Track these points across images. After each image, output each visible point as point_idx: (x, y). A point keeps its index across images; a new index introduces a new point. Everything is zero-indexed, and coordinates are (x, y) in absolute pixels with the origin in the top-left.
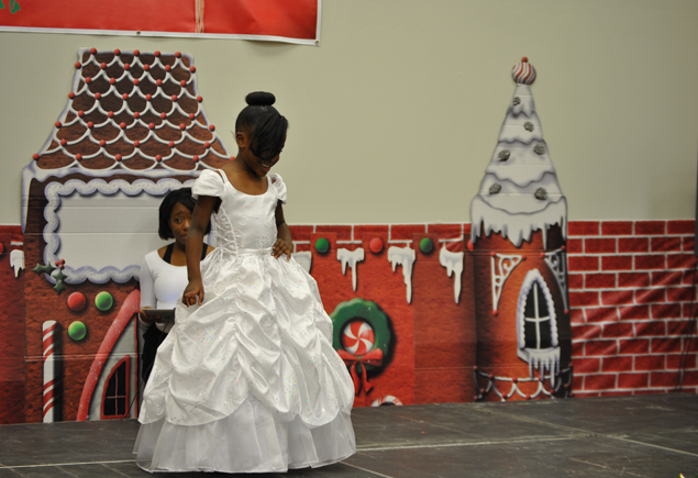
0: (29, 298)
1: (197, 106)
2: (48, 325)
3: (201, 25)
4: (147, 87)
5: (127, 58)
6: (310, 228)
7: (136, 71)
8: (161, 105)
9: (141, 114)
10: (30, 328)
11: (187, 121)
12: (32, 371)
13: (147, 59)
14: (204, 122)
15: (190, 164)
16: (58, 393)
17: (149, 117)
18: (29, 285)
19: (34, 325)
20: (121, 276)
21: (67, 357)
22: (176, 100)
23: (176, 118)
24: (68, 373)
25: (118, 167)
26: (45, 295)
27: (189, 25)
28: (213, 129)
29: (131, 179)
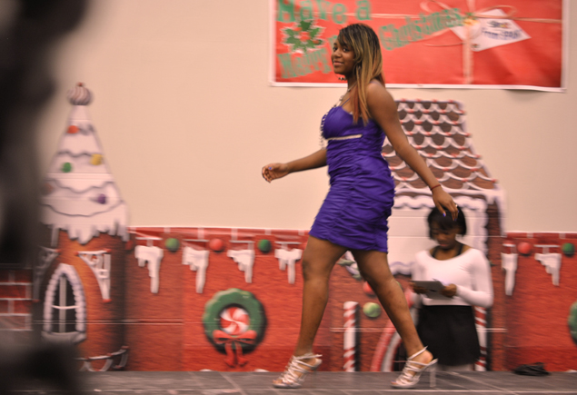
0: (335, 284)
1: (464, 140)
2: (350, 305)
3: (469, 79)
4: (427, 126)
5: (411, 104)
6: (557, 235)
7: (418, 114)
8: (438, 139)
9: (422, 146)
10: (335, 307)
11: (457, 151)
12: (336, 339)
13: (427, 105)
14: (471, 152)
15: (460, 185)
16: (357, 357)
17: (429, 149)
18: (335, 275)
19: (338, 305)
20: (405, 270)
21: (364, 330)
22: (450, 136)
23: (450, 149)
24: (364, 342)
25: (405, 187)
26: (347, 282)
27: (458, 79)
28: (478, 158)
29: (413, 195)
